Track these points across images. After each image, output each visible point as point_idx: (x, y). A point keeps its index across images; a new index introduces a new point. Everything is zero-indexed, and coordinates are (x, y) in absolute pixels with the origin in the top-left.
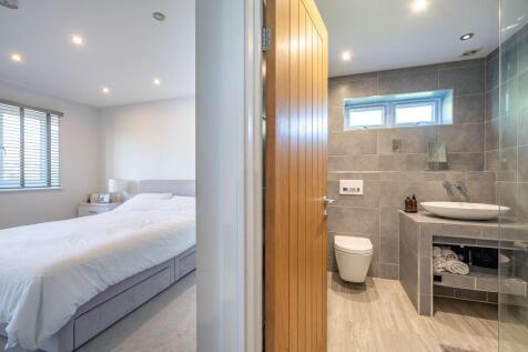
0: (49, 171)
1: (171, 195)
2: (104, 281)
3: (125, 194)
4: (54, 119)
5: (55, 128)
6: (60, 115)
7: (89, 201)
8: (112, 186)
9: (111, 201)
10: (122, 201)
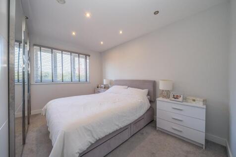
0: (86, 76)
1: (127, 87)
2: (94, 137)
3: (109, 85)
4: (88, 57)
5: (88, 61)
6: (89, 56)
7: (98, 87)
8: (105, 82)
9: (105, 88)
10: (108, 88)
